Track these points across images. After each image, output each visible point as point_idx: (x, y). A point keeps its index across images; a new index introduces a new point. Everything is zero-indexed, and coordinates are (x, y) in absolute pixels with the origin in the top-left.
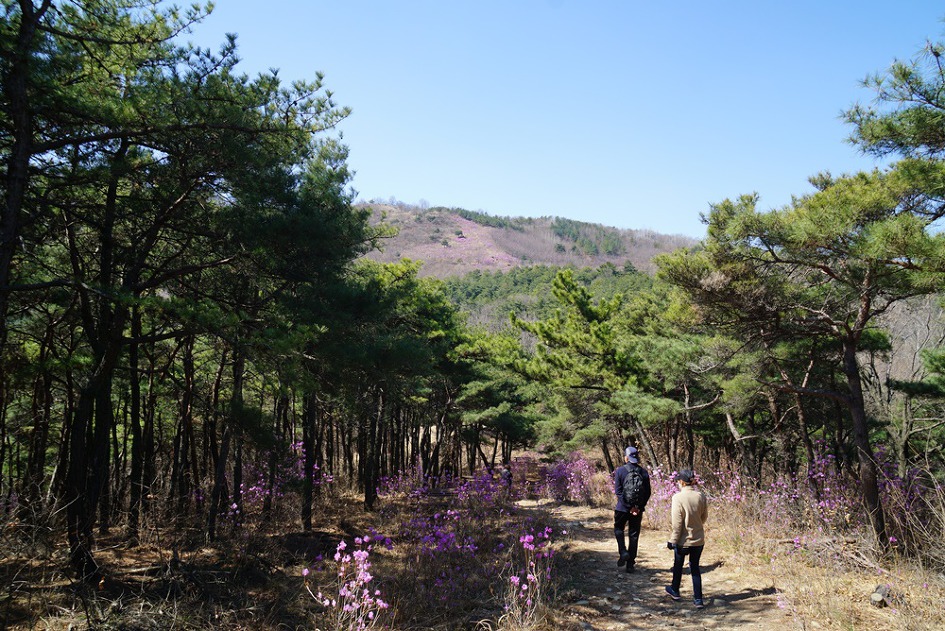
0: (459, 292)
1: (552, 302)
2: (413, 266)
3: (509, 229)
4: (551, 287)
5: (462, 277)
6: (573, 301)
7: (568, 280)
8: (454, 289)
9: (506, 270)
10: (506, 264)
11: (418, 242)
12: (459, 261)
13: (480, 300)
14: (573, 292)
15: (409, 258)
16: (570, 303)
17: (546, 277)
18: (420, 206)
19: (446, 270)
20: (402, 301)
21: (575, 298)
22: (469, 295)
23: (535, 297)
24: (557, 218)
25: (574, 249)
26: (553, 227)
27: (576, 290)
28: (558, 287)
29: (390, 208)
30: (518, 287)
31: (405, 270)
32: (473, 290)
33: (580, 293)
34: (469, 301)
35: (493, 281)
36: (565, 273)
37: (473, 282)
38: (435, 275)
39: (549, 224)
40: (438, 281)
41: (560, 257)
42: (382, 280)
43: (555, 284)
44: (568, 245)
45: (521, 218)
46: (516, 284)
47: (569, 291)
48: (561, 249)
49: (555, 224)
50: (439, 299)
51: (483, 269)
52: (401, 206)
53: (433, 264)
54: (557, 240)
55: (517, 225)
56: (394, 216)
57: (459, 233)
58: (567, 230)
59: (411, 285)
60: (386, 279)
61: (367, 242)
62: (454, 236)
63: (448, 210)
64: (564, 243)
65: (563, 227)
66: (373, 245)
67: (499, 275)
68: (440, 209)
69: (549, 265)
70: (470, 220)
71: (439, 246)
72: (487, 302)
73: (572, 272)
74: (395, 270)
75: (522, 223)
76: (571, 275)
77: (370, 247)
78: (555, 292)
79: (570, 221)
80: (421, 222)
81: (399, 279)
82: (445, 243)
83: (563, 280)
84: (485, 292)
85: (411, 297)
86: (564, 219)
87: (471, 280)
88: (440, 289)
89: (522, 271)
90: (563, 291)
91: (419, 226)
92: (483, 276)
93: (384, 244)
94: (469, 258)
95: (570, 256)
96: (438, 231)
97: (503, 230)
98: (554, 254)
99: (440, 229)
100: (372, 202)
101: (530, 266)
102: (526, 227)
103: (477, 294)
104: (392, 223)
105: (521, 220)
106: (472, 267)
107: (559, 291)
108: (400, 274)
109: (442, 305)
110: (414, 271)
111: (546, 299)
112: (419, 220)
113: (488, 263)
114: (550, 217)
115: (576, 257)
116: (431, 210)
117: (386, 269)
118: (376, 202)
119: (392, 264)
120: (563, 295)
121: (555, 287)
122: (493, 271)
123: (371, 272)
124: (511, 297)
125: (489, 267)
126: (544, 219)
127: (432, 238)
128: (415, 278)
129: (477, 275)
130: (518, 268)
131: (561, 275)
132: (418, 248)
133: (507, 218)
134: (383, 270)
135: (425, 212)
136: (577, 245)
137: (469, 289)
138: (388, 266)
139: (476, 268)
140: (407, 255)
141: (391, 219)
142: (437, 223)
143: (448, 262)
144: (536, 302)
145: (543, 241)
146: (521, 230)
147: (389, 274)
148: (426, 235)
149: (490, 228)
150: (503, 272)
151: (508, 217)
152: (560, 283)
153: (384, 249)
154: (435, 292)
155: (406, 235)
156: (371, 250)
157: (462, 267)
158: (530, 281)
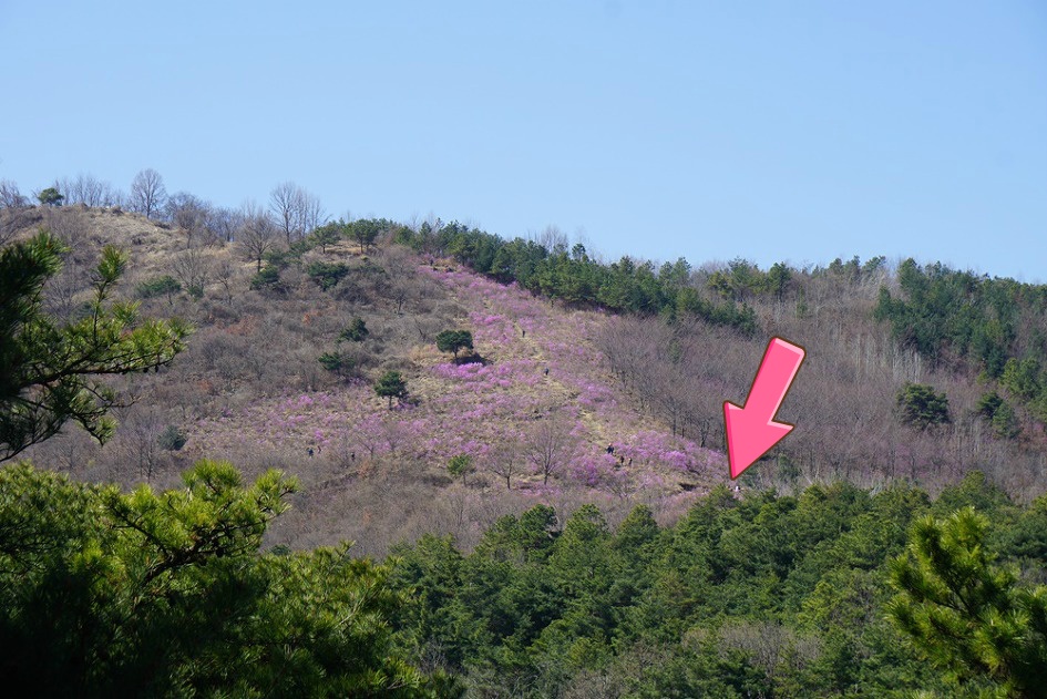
0: (457, 611)
1: (892, 660)
2: (246, 497)
3: (687, 320)
4: (887, 590)
5: (472, 542)
6: (992, 659)
7: (967, 557)
8: (436, 600)
9: (675, 510)
10: (675, 479)
11: (266, 381)
12: (459, 468)
13: (555, 652)
14: (994, 619)
15: (225, 467)
16: (978, 666)
17: (858, 539)
18: (278, 217)
19: (395, 510)
20: (188, 668)
21: (1001, 643)
22: (503, 626)
23: (812, 636)
24: (909, 267)
25: (990, 408)
26: (888, 308)
27: (1005, 608)
28: (919, 592)
29: (135, 227)
30: (731, 589)
31: (206, 515)
32: (524, 605)
33: (1022, 620)
34: (505, 654)
35: (614, 559)
36: (948, 526)
37: (520, 565)
38: (341, 536)
39: (870, 294)
40: (361, 570)
41: (924, 446)
42: (98, 568)
43: (908, 580)
44: (962, 392)
45: (742, 270)
46: (720, 574)
47: (973, 611)
48: (926, 410)
49: (899, 295)
50: (364, 651)
51: (566, 502)
52: (189, 218)
53: (336, 486)
54: (911, 371)
55: (720, 304)
56: (154, 262)
57: (457, 343)
58: (955, 321)
59: (237, 594)
60: (117, 563)
61: (33, 393)
62: (429, 354)
63: (406, 234)
64: (942, 384)
65: (937, 310)
66: (63, 407)
67: (643, 533)
68: (367, 233)
69: (873, 485)
70: (505, 279)
71: (364, 405)
72: (589, 659)
73: (983, 521)
74: (160, 520)
75: (743, 294)
76: (976, 536)
77: (44, 414)
78: (904, 618)
79: (968, 282)
80: (282, 291)
81: (177, 559)
82: (393, 388)
83: (942, 561)
84: (579, 611)
85: (238, 644)
86: (939, 271)
87: (515, 555)
88: (370, 605)
89: (748, 514)
90: (944, 612)
91: (275, 311)
92: (569, 539)
93: (109, 400)
94: (503, 457)
95: (969, 443)
96: (360, 331)
97: (658, 326)
98: (897, 436)
99: (371, 321)
100: (52, 197)
101: (785, 492)
102: (762, 311)
103: (540, 621)
104: (145, 294)
105: (740, 281)
106: (516, 495)
107: (922, 614)
108: (181, 533)
109: (378, 679)
110: (249, 524)
111: (861, 642)
112: (272, 283)
113: (592, 479)
114: (876, 263)
115: (999, 449)
116: (330, 234)
117: (120, 512)
118: (72, 200)
119: (149, 491)
120: (941, 628)
121: (904, 597)
122: (615, 511)
123: (48, 530)
124: (698, 634)
125: (599, 497)
126: (848, 273)
127: (335, 365)
128: (259, 556)
129: (539, 532)
130: (729, 499)
131: (930, 537)
132: (266, 410)
133: (678, 271)
134: (105, 521)
135: (301, 247)
136: (1004, 389)
137: (506, 597)
138: (130, 500)
139: (535, 500)
140: (215, 443)
141: (142, 277)
142: (353, 296)
143: (406, 476)
144: (815, 658)
145: (846, 376)
146: (743, 326)
147: (130, 538)
148: (306, 350)
149: (600, 321)
150: (661, 518)
151: (682, 266)
152: (926, 570)
153: (112, 419)
154: (347, 621)
155: (211, 352)
156: (52, 430)
157: (473, 497)
158: (785, 560)
